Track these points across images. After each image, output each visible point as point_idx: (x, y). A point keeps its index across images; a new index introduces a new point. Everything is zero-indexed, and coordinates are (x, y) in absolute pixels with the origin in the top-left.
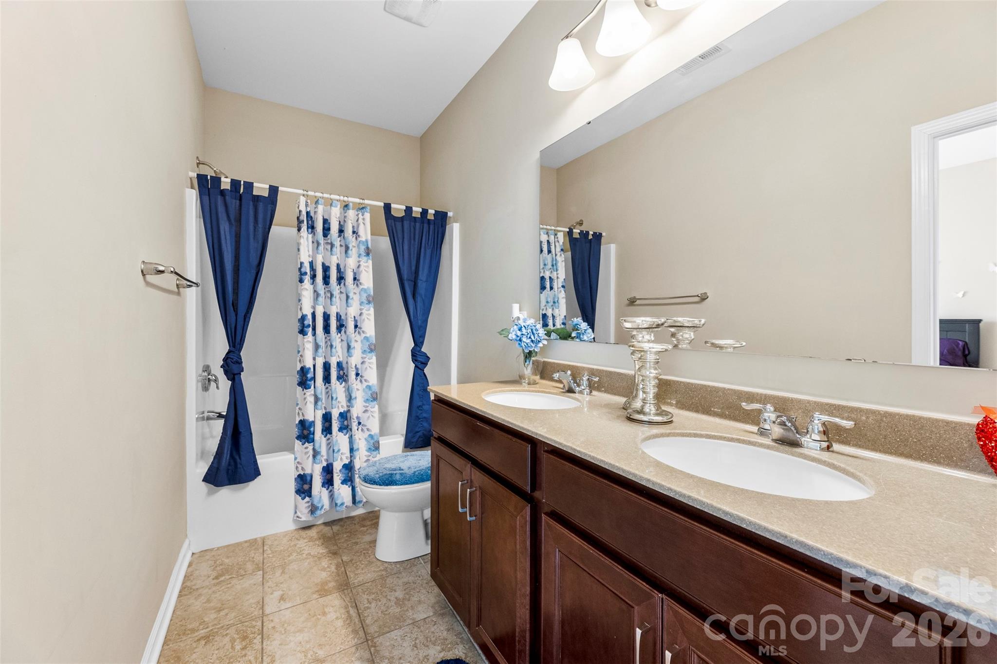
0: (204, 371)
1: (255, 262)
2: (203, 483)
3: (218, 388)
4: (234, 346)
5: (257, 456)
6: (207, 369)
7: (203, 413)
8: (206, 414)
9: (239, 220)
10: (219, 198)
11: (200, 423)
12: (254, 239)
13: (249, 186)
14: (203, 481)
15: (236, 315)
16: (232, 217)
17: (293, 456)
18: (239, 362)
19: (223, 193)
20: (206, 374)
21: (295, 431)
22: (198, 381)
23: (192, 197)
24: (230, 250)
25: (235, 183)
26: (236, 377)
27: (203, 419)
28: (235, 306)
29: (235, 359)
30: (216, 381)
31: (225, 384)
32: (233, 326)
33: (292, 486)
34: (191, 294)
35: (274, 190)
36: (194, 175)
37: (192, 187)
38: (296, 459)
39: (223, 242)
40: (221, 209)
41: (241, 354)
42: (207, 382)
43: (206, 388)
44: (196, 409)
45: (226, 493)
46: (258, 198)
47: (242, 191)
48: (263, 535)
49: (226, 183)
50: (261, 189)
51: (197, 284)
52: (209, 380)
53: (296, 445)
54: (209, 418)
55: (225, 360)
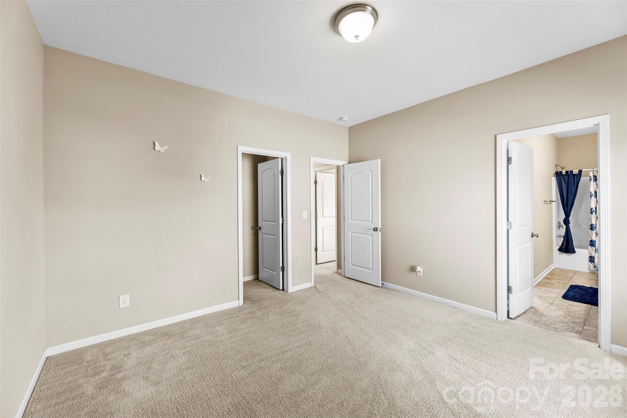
0: (558, 223)
1: (573, 192)
2: (558, 251)
3: (563, 228)
4: (567, 216)
5: (575, 249)
6: (559, 223)
7: (558, 235)
8: (559, 235)
9: (568, 183)
10: (562, 177)
11: (557, 238)
12: (573, 186)
13: (572, 172)
14: (558, 250)
15: (567, 208)
16: (566, 182)
17: (588, 250)
18: (569, 221)
19: (563, 175)
20: (559, 224)
21: (589, 243)
22: (556, 226)
23: (554, 180)
24: (565, 190)
25: (567, 172)
26: (568, 225)
27: (558, 237)
28: (567, 205)
29: (567, 220)
30: (562, 226)
31: (565, 227)
32: (566, 211)
33: (588, 259)
34: (554, 204)
35: (580, 171)
36: (555, 172)
37: (554, 176)
38: (589, 251)
39: (563, 190)
40: (563, 180)
41: (569, 219)
42: (559, 227)
43: (559, 228)
44: (556, 234)
45: (564, 255)
46: (574, 175)
47: (569, 173)
48: (577, 270)
49: (564, 172)
50: (576, 172)
51: (555, 201)
52: (560, 226)
53: (589, 247)
54: (560, 237)
55: (564, 220)
